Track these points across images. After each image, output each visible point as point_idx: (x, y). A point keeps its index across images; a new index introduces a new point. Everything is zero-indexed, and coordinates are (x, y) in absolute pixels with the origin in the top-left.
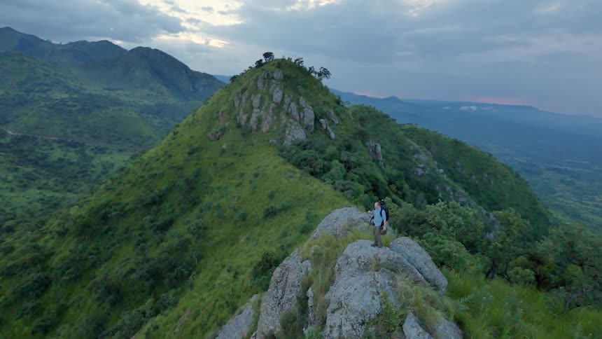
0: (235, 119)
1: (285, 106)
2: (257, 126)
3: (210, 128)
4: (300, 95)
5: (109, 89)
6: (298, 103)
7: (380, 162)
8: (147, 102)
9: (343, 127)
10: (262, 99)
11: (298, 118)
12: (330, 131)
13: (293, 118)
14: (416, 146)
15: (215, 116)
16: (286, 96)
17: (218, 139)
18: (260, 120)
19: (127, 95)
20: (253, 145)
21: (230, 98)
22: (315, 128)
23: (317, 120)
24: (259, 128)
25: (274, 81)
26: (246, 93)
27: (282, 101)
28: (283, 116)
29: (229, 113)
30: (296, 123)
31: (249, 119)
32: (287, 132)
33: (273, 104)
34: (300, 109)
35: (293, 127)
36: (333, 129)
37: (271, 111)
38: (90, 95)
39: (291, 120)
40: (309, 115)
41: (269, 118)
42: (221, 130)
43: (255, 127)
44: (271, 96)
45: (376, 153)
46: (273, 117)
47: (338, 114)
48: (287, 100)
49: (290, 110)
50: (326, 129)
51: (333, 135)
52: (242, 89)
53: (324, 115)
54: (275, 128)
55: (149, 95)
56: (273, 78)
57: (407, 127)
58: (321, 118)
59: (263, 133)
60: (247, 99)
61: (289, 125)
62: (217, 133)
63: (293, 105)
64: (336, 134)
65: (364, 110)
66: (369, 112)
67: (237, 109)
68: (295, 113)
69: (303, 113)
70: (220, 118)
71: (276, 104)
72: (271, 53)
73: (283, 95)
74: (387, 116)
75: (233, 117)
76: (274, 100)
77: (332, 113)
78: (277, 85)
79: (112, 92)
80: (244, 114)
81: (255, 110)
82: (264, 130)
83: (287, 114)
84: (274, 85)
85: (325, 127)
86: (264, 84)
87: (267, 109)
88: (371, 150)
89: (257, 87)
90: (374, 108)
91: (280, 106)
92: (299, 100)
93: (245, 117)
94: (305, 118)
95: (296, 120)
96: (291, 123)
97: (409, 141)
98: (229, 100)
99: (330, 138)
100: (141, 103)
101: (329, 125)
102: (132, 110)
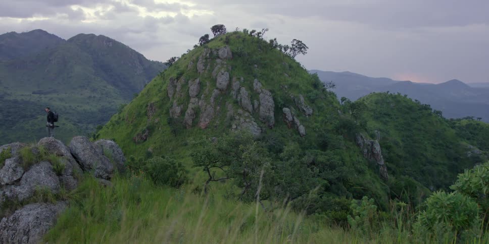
0: (167, 113)
1: (233, 93)
2: (193, 120)
3: (136, 126)
4: (255, 77)
5: (40, 93)
6: (251, 88)
7: (381, 168)
8: (87, 107)
9: (320, 119)
10: (201, 85)
11: (250, 108)
12: (298, 124)
13: (243, 108)
14: (477, 151)
15: (143, 112)
16: (234, 79)
17: (146, 140)
18: (197, 113)
19: (61, 100)
20: (186, 144)
21: (164, 87)
22: (277, 121)
23: (278, 110)
24: (195, 123)
25: (218, 61)
26: (182, 79)
27: (229, 86)
28: (230, 106)
29: (160, 107)
30: (247, 114)
31: (183, 112)
32: (234, 127)
33: (216, 91)
34: (254, 95)
35: (242, 120)
36: (302, 121)
37: (212, 100)
38: (16, 102)
39: (240, 111)
40: (267, 102)
41: (210, 109)
42: (148, 128)
43: (190, 122)
44: (214, 81)
45: (373, 154)
46: (215, 108)
47: (312, 101)
48: (236, 84)
49: (239, 98)
50: (293, 121)
51: (302, 129)
52: (178, 74)
53: (289, 102)
54: (218, 122)
55: (90, 97)
56: (219, 57)
57: (464, 123)
58: (285, 106)
59: (200, 129)
60: (183, 86)
61: (237, 117)
62: (144, 132)
63: (243, 90)
64: (307, 127)
65: (390, 100)
66: (399, 102)
67: (171, 99)
68: (246, 101)
69: (258, 100)
70: (150, 113)
71: (221, 90)
72: (222, 26)
73: (231, 78)
74: (426, 108)
75: (164, 111)
76: (218, 85)
77: (302, 99)
78: (222, 64)
79: (42, 96)
80: (179, 105)
81: (192, 100)
82: (202, 125)
83: (236, 102)
84: (219, 66)
85: (290, 119)
86: (205, 66)
87: (207, 97)
88: (366, 151)
89: (197, 70)
90: (406, 96)
91: (225, 93)
92: (252, 83)
93: (178, 110)
94: (261, 108)
95: (248, 111)
96: (240, 115)
97: (465, 143)
98: (163, 89)
99: (299, 133)
100: (79, 109)
101: (298, 116)
102: (66, 119)
